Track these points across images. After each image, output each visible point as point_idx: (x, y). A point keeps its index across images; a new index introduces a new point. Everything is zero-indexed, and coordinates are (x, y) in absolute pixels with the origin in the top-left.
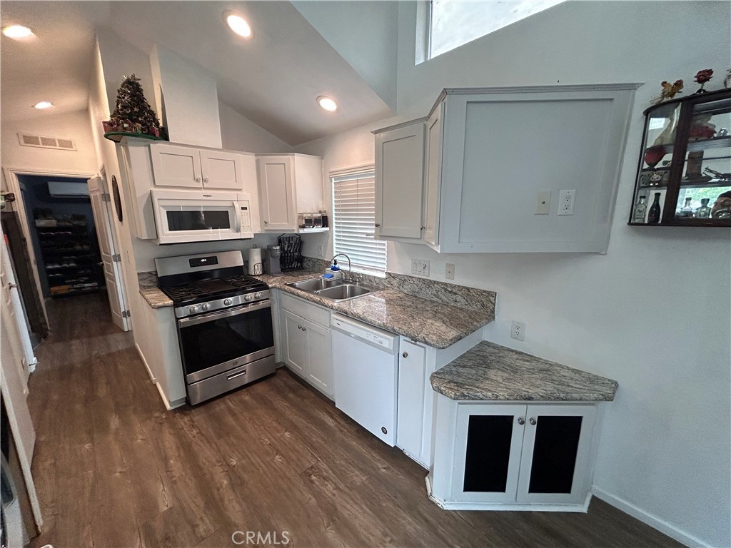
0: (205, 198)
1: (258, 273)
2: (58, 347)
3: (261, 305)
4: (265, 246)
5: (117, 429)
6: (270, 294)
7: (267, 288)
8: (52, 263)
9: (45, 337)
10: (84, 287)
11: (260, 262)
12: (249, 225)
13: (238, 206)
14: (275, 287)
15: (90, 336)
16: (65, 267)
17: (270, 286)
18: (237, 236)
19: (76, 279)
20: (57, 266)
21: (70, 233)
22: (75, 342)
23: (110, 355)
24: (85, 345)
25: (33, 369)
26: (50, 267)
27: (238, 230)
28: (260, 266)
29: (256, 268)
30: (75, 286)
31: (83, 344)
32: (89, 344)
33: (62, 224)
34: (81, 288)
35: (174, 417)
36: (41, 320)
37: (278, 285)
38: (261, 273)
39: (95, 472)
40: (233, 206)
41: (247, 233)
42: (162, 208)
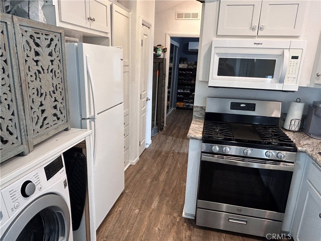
0: (256, 46)
1: (293, 129)
2: (163, 138)
3: (281, 167)
4: (311, 102)
5: (153, 210)
6: (296, 158)
7: (295, 150)
8: (181, 89)
9: (162, 129)
10: (190, 106)
11: (300, 118)
12: (296, 76)
13: (288, 55)
14: (305, 152)
15: (177, 137)
16: (185, 92)
17: (299, 149)
18: (278, 87)
19: (188, 100)
20: (182, 91)
21: (191, 73)
22: (170, 138)
23: (178, 153)
24: (172, 142)
25: (147, 146)
26: (179, 91)
27: (281, 81)
28: (297, 122)
29: (293, 122)
30: (186, 104)
31: (172, 140)
32: (175, 141)
33: (189, 67)
34: (188, 106)
35: (183, 225)
36: (162, 120)
37: (309, 150)
38: (296, 130)
39: (129, 233)
40: (283, 55)
41: (291, 85)
42: (216, 55)
